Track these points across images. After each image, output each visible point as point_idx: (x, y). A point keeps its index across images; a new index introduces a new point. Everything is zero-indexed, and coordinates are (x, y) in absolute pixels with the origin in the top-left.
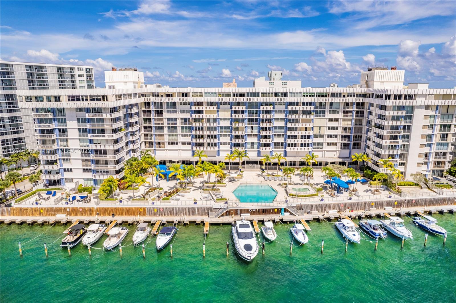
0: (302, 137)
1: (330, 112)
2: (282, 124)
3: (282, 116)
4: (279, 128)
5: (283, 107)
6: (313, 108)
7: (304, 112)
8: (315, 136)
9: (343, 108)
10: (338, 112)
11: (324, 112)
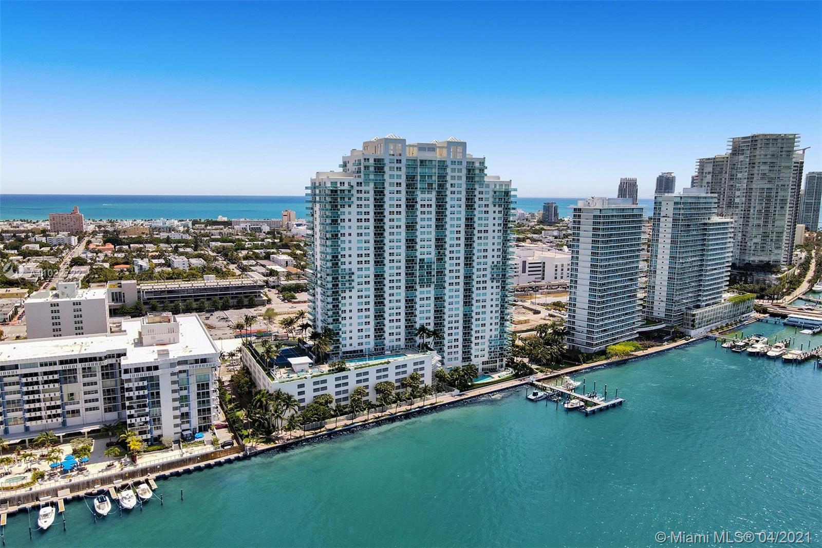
0: (49, 408)
1: (84, 376)
2: (18, 396)
3: (16, 388)
4: (13, 402)
5: (16, 379)
6: (56, 377)
7: (46, 382)
8: (66, 404)
9: (100, 370)
10: (95, 375)
11: (75, 378)
